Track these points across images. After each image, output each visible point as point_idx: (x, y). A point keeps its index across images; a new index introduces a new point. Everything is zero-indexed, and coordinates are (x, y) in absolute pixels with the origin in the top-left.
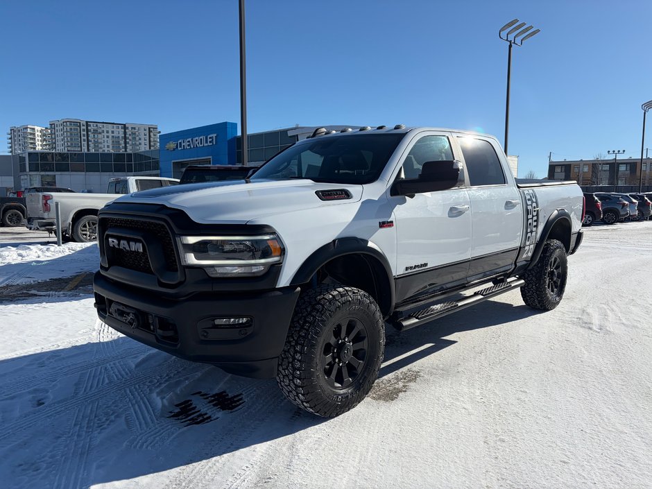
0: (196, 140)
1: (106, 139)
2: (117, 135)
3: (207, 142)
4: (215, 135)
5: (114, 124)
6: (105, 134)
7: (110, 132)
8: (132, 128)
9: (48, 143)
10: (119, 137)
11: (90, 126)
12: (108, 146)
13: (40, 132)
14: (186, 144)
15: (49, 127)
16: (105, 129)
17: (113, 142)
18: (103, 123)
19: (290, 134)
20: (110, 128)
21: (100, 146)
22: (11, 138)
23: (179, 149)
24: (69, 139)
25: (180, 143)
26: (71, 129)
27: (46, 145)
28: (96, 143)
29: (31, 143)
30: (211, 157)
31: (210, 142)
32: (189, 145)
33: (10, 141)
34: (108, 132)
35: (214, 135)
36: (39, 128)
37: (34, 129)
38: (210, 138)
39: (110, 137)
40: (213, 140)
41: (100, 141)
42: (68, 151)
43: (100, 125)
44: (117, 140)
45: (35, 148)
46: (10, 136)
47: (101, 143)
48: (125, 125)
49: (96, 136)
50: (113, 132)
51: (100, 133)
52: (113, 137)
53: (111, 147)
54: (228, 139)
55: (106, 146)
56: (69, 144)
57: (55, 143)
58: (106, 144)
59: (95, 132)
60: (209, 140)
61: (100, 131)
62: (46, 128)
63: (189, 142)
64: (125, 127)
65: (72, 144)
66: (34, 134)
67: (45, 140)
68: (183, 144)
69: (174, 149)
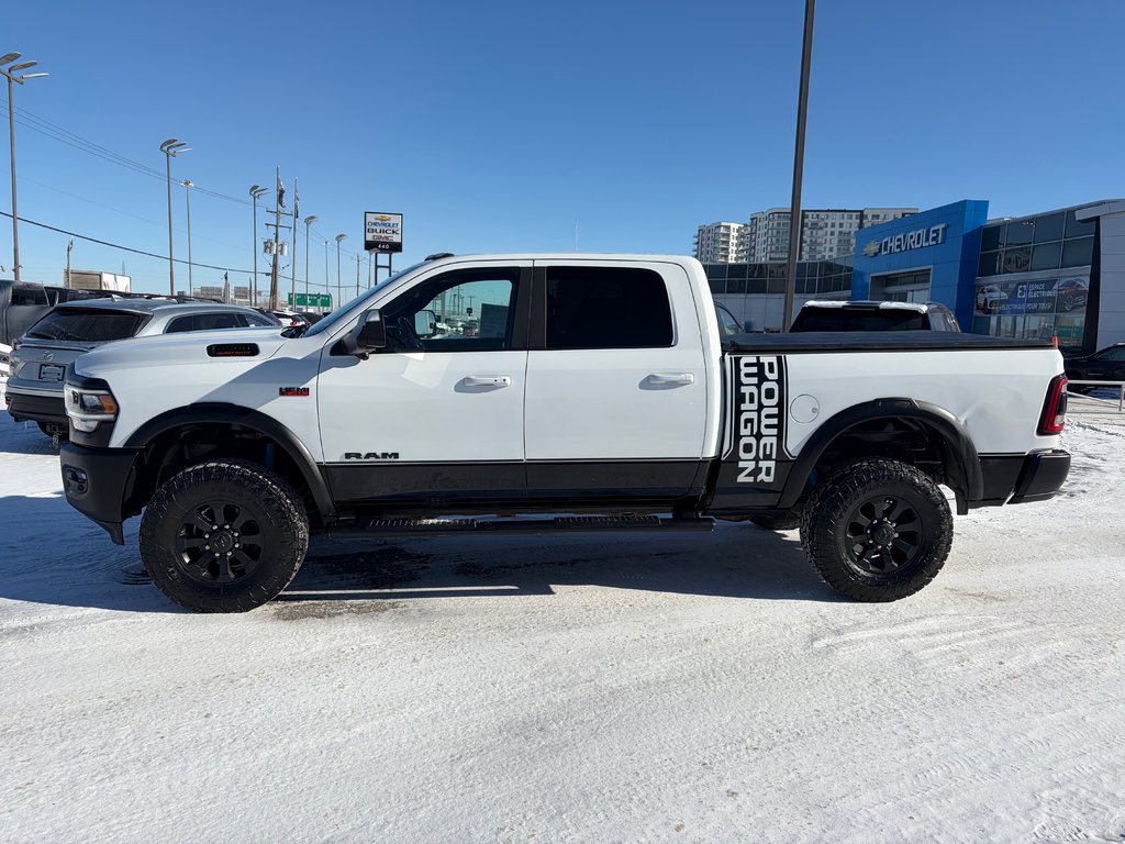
0: (912, 237)
1: (829, 237)
2: (847, 230)
3: (927, 240)
4: (943, 226)
5: (845, 211)
6: (829, 229)
7: (837, 225)
8: (873, 216)
9: (746, 247)
10: (850, 232)
11: (807, 217)
12: (831, 250)
13: (738, 231)
14: (893, 245)
15: (749, 222)
16: (830, 222)
17: (840, 241)
18: (828, 211)
19: (1079, 216)
20: (837, 218)
21: (819, 248)
22: (697, 243)
23: (884, 253)
24: (774, 239)
25: (886, 243)
26: (779, 224)
27: (742, 251)
28: (814, 243)
29: (723, 249)
30: (931, 267)
31: (934, 239)
32: (899, 246)
33: (696, 247)
34: (833, 226)
35: (941, 227)
36: (734, 226)
37: (728, 228)
38: (934, 232)
39: (836, 234)
40: (938, 235)
41: (819, 241)
42: (771, 259)
43: (822, 215)
44: (846, 237)
45: (726, 257)
46: (696, 240)
47: (820, 244)
48: (862, 212)
49: (814, 232)
50: (841, 225)
51: (821, 228)
52: (840, 233)
53: (835, 250)
54: (965, 232)
55: (827, 249)
56: (773, 248)
57: (754, 248)
58: (828, 246)
59: (815, 226)
60: (932, 235)
61: (821, 224)
62: (746, 225)
63: (899, 240)
64: (861, 215)
65: (777, 248)
66: (728, 235)
67: (742, 243)
68: (889, 245)
69: (876, 254)
